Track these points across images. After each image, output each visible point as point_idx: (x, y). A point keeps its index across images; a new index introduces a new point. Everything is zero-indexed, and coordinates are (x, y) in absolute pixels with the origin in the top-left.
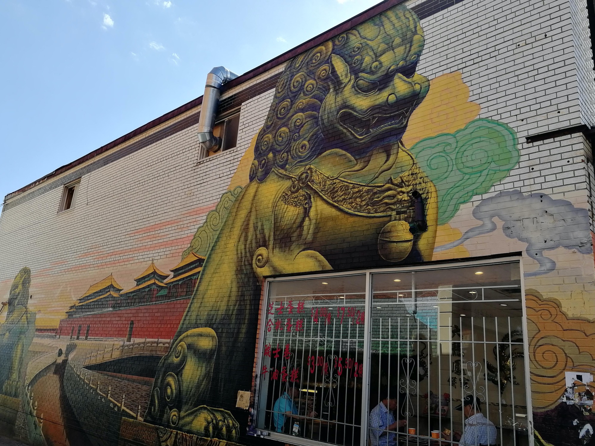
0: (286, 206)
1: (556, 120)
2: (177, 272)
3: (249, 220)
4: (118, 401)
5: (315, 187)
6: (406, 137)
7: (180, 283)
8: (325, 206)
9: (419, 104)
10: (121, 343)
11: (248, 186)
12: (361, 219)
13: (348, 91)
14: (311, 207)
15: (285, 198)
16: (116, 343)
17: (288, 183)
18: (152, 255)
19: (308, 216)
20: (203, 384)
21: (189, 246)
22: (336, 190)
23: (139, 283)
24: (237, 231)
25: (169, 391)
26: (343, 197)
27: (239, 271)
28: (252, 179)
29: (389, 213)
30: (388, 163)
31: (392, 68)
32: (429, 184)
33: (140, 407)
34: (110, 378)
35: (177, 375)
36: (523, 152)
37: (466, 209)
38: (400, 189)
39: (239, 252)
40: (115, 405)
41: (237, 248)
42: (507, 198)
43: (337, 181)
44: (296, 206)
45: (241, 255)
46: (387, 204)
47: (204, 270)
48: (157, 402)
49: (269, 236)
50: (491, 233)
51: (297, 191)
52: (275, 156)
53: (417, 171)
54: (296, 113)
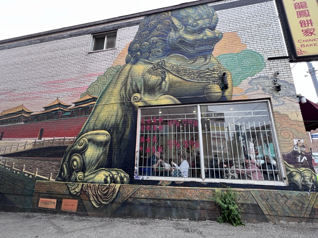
0: (150, 76)
1: (278, 54)
2: (77, 103)
3: (127, 81)
4: (32, 172)
5: (167, 68)
6: (213, 53)
7: (80, 109)
8: (174, 77)
9: (218, 41)
10: (34, 141)
11: (124, 66)
12: (195, 83)
13: (181, 32)
14: (166, 77)
15: (149, 72)
16: (28, 141)
17: (151, 66)
18: (57, 95)
19: (165, 81)
21: (86, 91)
22: (179, 70)
23: (46, 109)
24: (119, 86)
25: (75, 163)
26: (184, 74)
27: (122, 104)
28: (127, 63)
29: (209, 81)
30: (206, 62)
31: (204, 26)
32: (227, 71)
33: (51, 174)
34: (24, 160)
35: (81, 155)
37: (245, 82)
38: (214, 72)
39: (122, 95)
40: (29, 175)
41: (120, 93)
42: (262, 79)
43: (180, 67)
44: (157, 76)
45: (123, 96)
46: (207, 78)
47: (97, 103)
48: (65, 169)
49: (141, 88)
50: (257, 91)
51: (157, 69)
52: (141, 54)
53: (221, 66)
54: (153, 37)
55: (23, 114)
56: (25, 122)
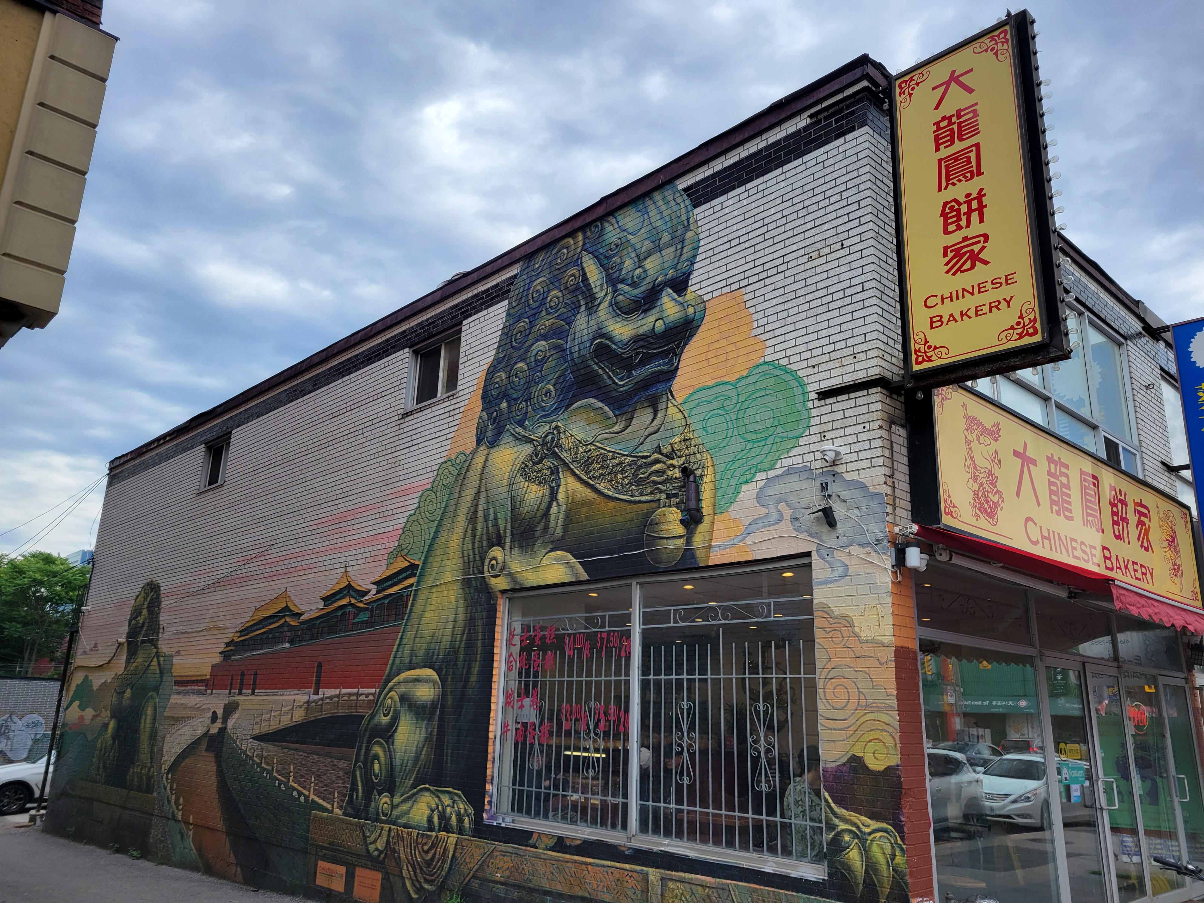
0: (527, 484)
1: (850, 368)
2: (381, 584)
3: (477, 505)
4: (304, 788)
5: (564, 455)
6: (677, 384)
7: (386, 601)
8: (578, 485)
9: (692, 336)
10: (306, 698)
11: (474, 452)
12: (622, 504)
13: (604, 311)
14: (559, 486)
15: (524, 471)
16: (297, 697)
17: (528, 449)
18: (344, 559)
19: (556, 500)
20: (424, 753)
21: (396, 544)
22: (591, 460)
23: (327, 603)
24: (461, 521)
25: (376, 767)
26: (600, 471)
27: (466, 583)
28: (479, 441)
29: (657, 496)
30: (655, 422)
31: (659, 279)
32: (706, 455)
33: (336, 794)
34: (291, 752)
35: (387, 742)
36: (814, 413)
37: (749, 491)
38: (670, 462)
39: (466, 554)
40: (300, 794)
41: (463, 547)
42: (795, 478)
43: (593, 447)
44: (539, 484)
45: (469, 559)
46: (655, 483)
47: (418, 582)
48: (360, 784)
49: (505, 529)
50: (777, 527)
51: (540, 462)
52: (509, 406)
53: (690, 435)
54: (537, 340)
55: (288, 619)
56: (291, 642)
